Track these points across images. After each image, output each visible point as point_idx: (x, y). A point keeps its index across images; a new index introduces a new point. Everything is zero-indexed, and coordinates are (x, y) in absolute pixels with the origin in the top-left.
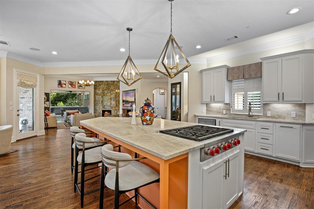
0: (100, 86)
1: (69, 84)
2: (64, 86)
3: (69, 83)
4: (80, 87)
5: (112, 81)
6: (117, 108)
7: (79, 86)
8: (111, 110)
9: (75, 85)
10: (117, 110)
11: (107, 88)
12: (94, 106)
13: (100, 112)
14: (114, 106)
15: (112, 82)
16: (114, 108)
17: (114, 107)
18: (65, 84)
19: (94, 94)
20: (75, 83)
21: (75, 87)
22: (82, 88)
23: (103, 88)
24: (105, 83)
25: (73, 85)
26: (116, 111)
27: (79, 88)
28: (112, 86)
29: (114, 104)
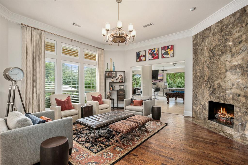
0: (205, 43)
1: (149, 54)
2: (143, 58)
3: (149, 52)
4: (165, 56)
7: (163, 54)
8: (232, 103)
9: (158, 54)
11: (219, 40)
12: (193, 91)
13: (205, 104)
16: (243, 99)
18: (144, 56)
19: (193, 64)
21: (157, 58)
22: (168, 56)
23: (211, 45)
24: (214, 30)
25: (155, 54)
28: (238, 29)
29: (243, 86)
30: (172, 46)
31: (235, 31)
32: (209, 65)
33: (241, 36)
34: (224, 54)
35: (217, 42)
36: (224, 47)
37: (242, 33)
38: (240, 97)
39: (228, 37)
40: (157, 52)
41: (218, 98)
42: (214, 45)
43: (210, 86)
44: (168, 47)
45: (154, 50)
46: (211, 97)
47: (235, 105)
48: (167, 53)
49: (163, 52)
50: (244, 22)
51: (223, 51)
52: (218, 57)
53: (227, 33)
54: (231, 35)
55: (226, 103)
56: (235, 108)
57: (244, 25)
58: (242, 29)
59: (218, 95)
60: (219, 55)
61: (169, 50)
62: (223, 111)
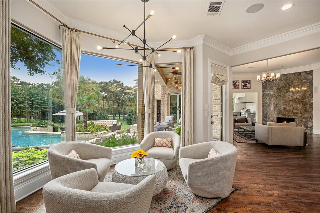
4: (245, 87)
5: (295, 74)
6: (306, 115)
7: (244, 86)
8: (293, 117)
9: (239, 85)
10: (306, 118)
11: (285, 84)
12: (263, 112)
13: (274, 119)
14: (299, 112)
15: (297, 75)
16: (300, 115)
17: (301, 113)
20: (239, 83)
21: (238, 88)
22: (247, 88)
23: (279, 86)
25: (236, 85)
26: (304, 120)
27: (243, 88)
28: (297, 81)
29: (299, 109)
30: (250, 81)
31: (295, 82)
32: (277, 97)
33: (299, 85)
34: (288, 92)
35: (283, 85)
36: (288, 88)
37: (299, 84)
38: (298, 114)
39: (291, 84)
40: (238, 84)
41: (284, 115)
42: (281, 86)
43: (278, 109)
44: (247, 81)
45: (236, 81)
46: (279, 115)
47: (295, 118)
48: (246, 86)
49: (243, 84)
50: (300, 79)
51: (287, 90)
52: (284, 93)
53: (290, 82)
54: (293, 83)
55: (290, 117)
56: (295, 119)
57: (300, 80)
58: (299, 82)
59: (284, 114)
60: (285, 92)
61: (247, 83)
62: (285, 122)
